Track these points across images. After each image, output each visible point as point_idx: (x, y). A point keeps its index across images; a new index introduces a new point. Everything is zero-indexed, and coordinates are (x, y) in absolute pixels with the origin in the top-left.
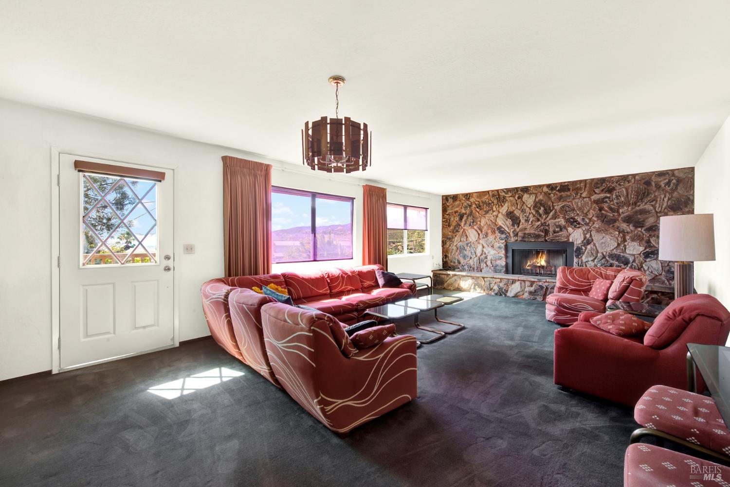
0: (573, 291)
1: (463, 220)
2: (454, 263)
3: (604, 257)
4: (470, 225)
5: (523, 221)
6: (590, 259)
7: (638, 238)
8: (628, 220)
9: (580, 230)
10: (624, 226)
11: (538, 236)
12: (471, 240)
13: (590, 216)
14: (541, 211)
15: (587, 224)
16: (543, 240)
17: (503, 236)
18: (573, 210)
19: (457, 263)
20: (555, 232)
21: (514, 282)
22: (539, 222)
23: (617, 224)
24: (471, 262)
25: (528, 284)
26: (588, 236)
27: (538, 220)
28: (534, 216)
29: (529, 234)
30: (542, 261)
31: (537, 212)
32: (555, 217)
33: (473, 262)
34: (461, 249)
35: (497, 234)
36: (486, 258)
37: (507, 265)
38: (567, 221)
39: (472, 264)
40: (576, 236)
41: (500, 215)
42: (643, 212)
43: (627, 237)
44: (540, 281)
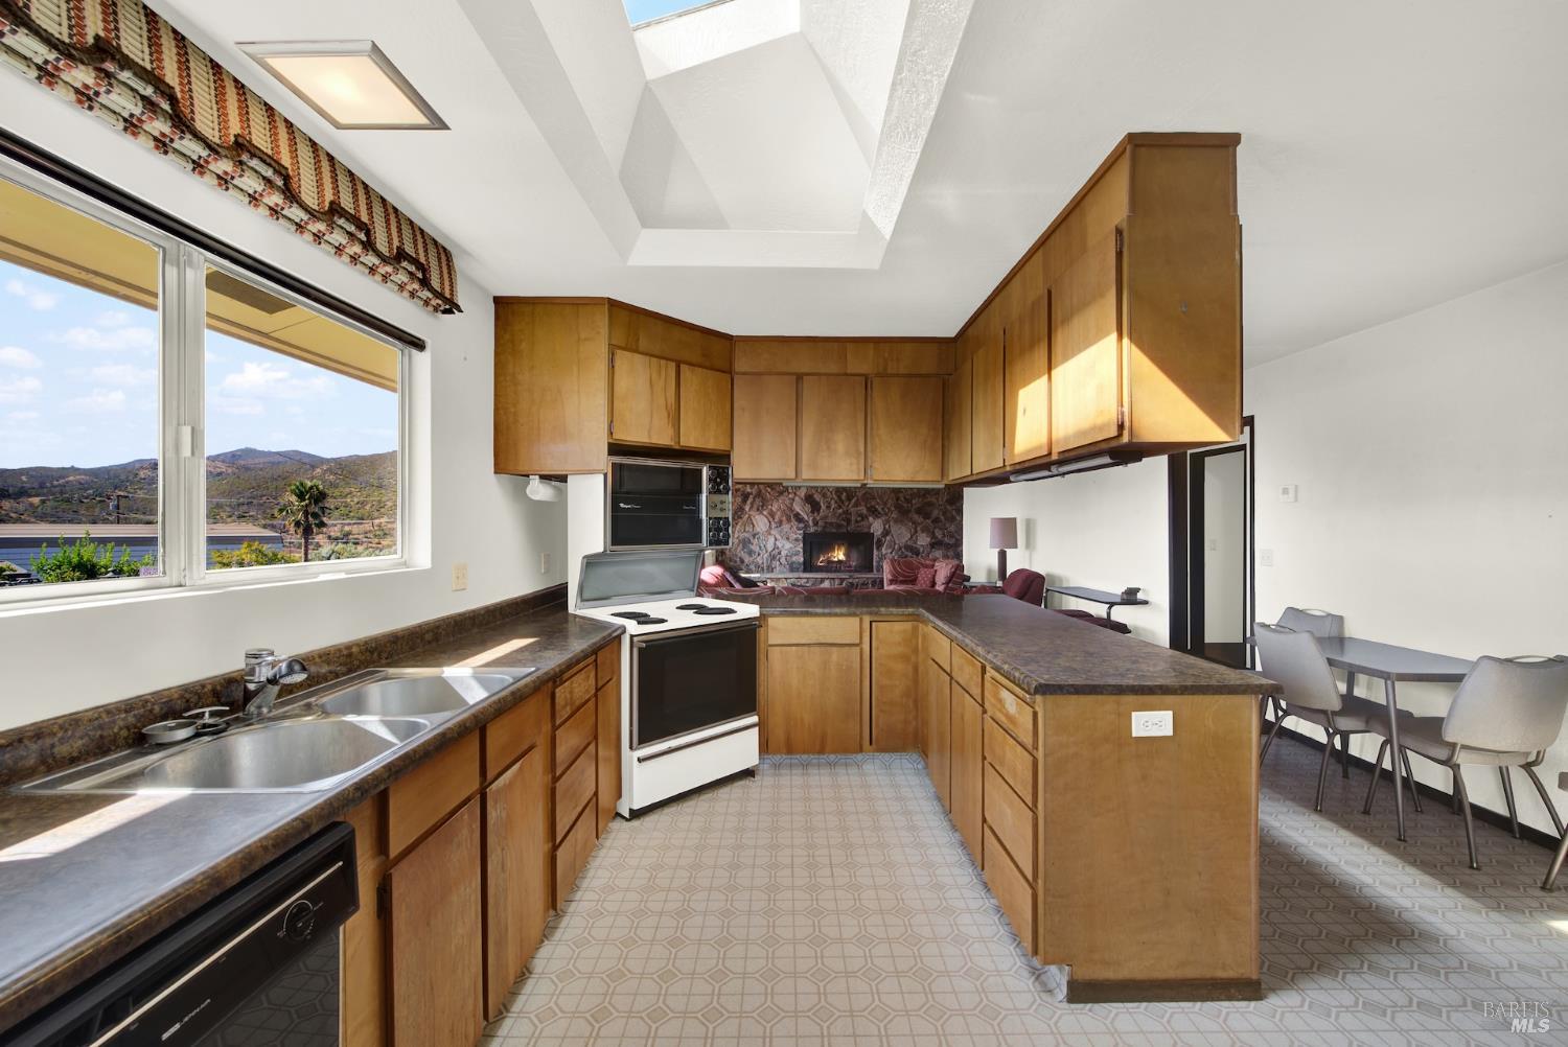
0: (902, 582)
1: (749, 502)
2: (736, 562)
3: (900, 549)
4: (758, 510)
5: (823, 507)
6: (890, 551)
7: (925, 530)
8: (919, 511)
9: (880, 521)
10: (916, 517)
11: (839, 526)
12: (758, 530)
13: (889, 506)
14: (844, 496)
15: (886, 514)
16: (845, 530)
17: (802, 525)
18: (874, 498)
19: (739, 563)
20: (857, 522)
21: (822, 580)
22: (841, 511)
23: (910, 515)
24: (759, 560)
25: (837, 582)
26: (887, 526)
27: (840, 507)
28: (836, 502)
29: (831, 524)
30: (839, 555)
31: (839, 497)
32: (856, 505)
33: (763, 559)
34: (745, 543)
35: (794, 523)
36: (779, 553)
37: (804, 563)
38: (868, 509)
39: (760, 562)
40: (877, 527)
41: (797, 498)
42: (930, 504)
43: (919, 529)
44: (851, 577)
